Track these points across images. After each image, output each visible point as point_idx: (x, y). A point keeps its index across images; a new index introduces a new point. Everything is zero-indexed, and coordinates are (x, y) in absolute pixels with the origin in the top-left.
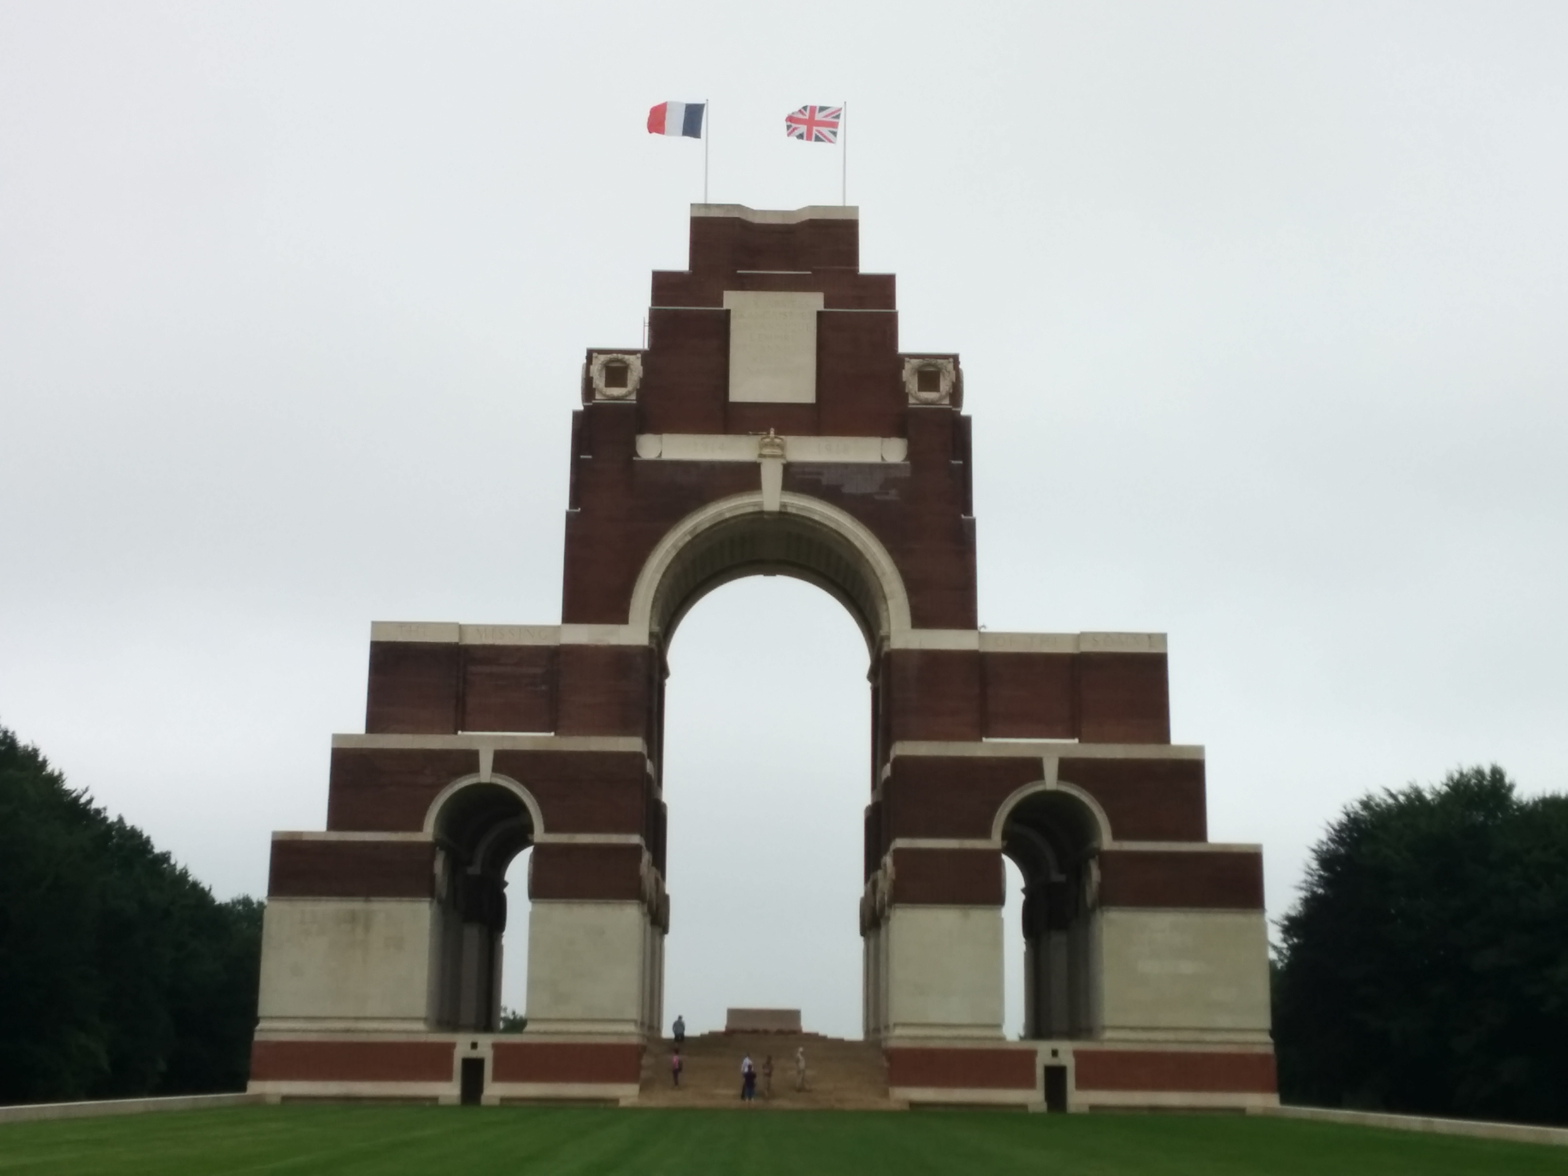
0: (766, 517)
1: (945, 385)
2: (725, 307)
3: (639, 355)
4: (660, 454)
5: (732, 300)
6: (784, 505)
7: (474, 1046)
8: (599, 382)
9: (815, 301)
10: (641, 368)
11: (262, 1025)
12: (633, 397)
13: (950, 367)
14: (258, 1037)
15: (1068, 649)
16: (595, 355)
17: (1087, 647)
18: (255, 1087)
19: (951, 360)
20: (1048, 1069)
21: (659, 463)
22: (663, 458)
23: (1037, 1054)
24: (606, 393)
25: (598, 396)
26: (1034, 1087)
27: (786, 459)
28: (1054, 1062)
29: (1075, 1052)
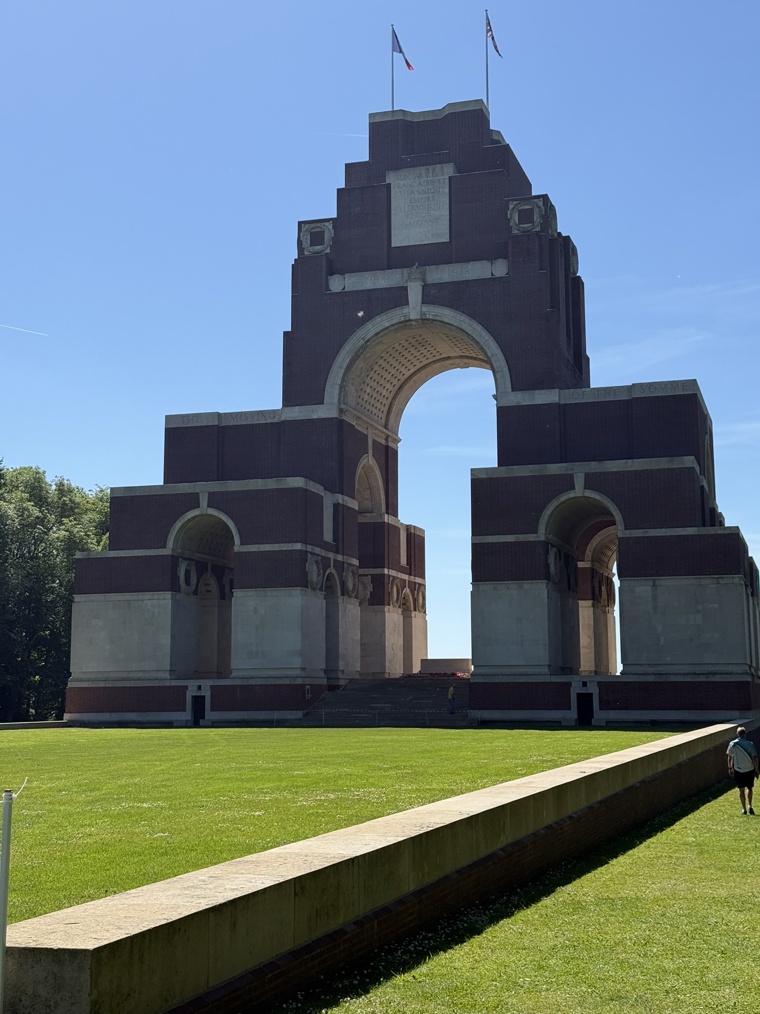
1: (536, 218)
2: (387, 182)
3: (331, 222)
4: (344, 288)
5: (392, 178)
6: (424, 314)
7: (200, 687)
8: (306, 243)
9: (449, 170)
10: (332, 231)
11: (73, 676)
12: (328, 251)
13: (541, 204)
14: (70, 685)
15: (625, 397)
16: (303, 225)
17: (638, 394)
18: (68, 716)
19: (541, 199)
20: (579, 695)
21: (343, 294)
22: (346, 290)
23: (571, 685)
24: (311, 250)
25: (306, 253)
26: (569, 709)
27: (424, 280)
28: (584, 691)
29: (598, 682)
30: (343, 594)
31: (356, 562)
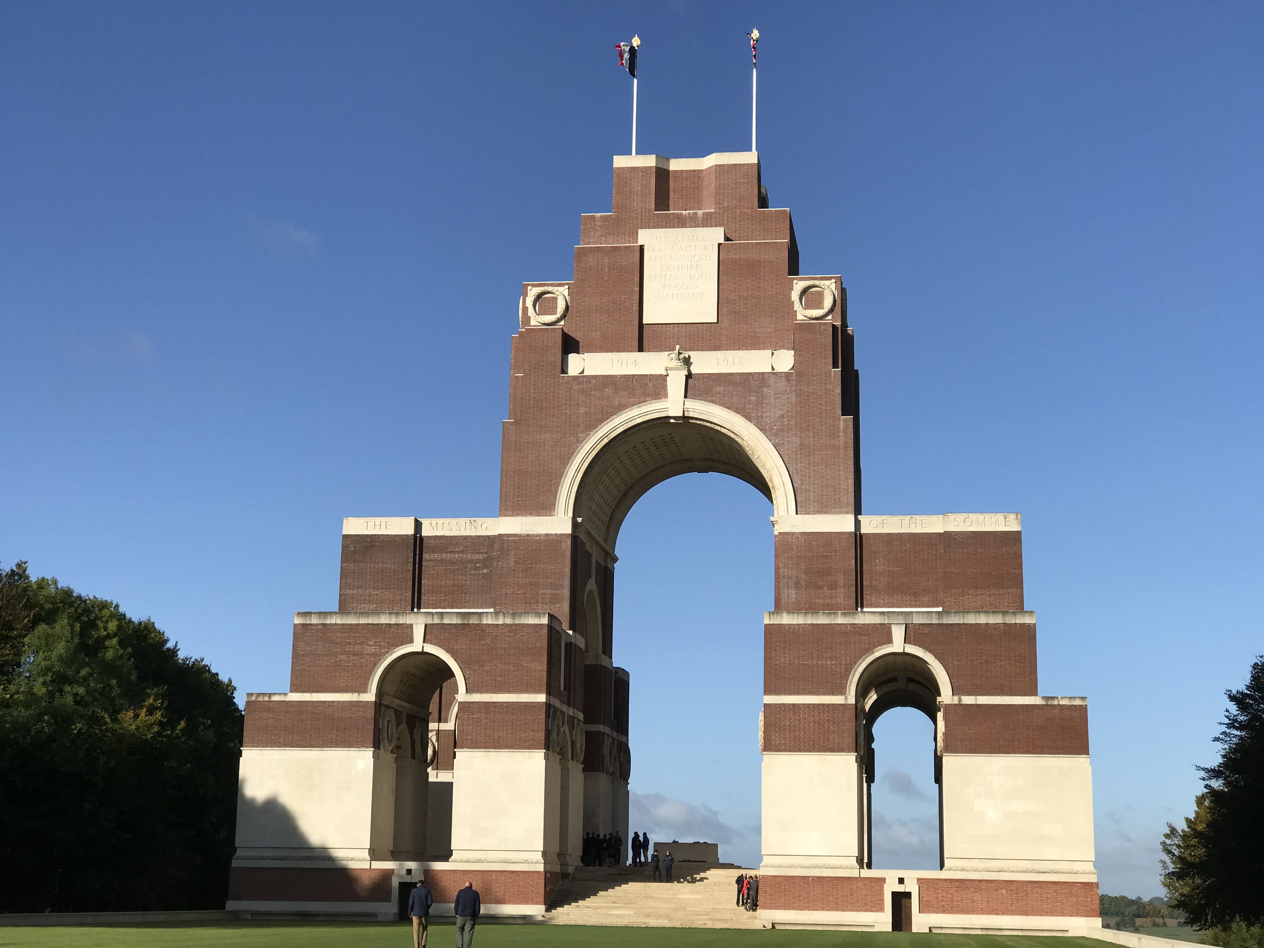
0: (672, 421)
2: (640, 243)
3: (567, 287)
4: (583, 372)
5: (645, 237)
6: (686, 410)
7: (409, 871)
9: (716, 235)
10: (568, 298)
11: (238, 853)
12: (562, 323)
14: (234, 864)
18: (231, 905)
20: (895, 895)
21: (581, 378)
22: (586, 373)
23: (885, 882)
24: (540, 320)
25: (533, 322)
26: (882, 909)
27: (689, 371)
28: (900, 888)
29: (918, 880)
30: (573, 759)
31: (581, 716)
